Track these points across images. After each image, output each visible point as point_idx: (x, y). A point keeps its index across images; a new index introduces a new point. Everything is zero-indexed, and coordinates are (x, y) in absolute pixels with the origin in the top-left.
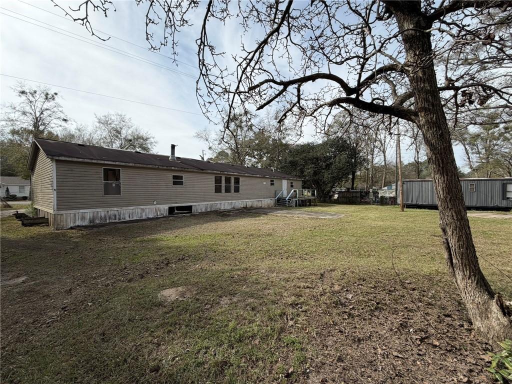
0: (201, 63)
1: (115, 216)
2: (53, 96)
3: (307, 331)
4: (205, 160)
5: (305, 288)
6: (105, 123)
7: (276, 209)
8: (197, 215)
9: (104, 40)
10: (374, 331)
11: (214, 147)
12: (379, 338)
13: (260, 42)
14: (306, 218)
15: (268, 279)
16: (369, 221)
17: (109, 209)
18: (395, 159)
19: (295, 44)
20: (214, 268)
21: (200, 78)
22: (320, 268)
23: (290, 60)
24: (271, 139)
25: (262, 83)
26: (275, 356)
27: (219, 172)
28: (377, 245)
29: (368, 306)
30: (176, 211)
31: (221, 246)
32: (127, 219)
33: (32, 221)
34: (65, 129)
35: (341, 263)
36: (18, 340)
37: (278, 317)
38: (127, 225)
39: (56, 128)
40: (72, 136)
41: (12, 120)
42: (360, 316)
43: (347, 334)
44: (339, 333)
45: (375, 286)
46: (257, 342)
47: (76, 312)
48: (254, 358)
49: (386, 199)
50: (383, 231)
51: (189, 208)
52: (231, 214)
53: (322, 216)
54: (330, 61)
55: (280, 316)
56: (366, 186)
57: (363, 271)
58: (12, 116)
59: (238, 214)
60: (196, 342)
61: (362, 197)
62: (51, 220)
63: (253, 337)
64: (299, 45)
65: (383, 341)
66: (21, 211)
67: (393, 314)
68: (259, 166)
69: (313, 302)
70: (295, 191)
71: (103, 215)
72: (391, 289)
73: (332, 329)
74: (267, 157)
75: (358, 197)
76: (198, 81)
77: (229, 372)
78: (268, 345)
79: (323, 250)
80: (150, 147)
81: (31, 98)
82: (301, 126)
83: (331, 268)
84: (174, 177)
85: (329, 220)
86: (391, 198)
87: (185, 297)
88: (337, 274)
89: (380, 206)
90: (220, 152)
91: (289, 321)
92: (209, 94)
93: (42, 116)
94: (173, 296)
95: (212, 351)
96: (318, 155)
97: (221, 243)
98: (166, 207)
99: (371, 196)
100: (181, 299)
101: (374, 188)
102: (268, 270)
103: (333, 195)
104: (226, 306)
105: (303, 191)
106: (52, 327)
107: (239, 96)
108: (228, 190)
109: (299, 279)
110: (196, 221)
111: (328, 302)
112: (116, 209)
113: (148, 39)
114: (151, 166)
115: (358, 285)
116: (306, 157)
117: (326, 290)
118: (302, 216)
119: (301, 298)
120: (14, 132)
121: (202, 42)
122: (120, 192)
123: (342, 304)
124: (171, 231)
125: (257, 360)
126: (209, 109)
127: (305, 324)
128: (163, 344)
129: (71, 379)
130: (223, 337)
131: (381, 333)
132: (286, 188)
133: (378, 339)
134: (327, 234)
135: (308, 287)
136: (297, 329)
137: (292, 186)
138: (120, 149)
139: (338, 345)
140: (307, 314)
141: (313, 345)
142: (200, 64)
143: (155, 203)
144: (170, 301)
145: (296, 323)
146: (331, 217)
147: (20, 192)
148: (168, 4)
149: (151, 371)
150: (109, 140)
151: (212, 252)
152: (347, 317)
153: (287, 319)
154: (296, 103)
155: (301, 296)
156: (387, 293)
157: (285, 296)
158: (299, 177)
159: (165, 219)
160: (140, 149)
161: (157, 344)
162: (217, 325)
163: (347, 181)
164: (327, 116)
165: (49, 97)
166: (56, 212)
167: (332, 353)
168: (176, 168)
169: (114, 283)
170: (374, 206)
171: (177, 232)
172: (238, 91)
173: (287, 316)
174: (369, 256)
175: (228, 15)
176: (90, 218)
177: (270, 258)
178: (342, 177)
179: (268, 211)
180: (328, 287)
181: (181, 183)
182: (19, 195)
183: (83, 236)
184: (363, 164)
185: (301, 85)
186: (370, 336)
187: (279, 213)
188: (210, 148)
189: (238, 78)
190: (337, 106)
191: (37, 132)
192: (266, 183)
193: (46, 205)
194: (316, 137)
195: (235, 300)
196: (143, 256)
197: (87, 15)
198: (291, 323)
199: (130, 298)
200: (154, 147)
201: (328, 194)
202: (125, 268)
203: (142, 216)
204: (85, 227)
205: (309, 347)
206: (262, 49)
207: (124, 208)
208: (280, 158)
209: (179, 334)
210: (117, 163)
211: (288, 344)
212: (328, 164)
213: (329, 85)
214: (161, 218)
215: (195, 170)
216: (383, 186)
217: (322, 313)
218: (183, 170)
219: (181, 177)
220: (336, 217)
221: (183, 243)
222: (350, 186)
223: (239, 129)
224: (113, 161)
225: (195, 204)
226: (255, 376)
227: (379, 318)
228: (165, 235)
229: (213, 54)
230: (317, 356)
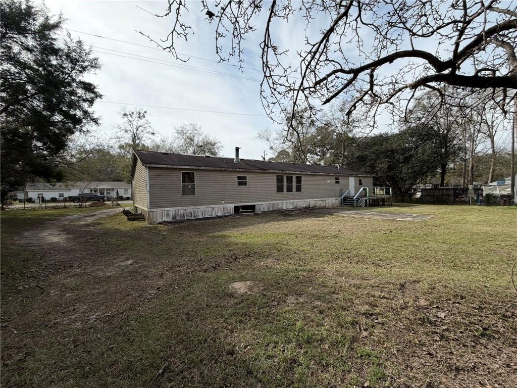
0: (264, 65)
1: (191, 214)
2: (144, 115)
3: (386, 346)
4: (266, 160)
5: (381, 298)
6: (181, 133)
7: (342, 209)
8: (260, 214)
9: (185, 61)
10: (480, 363)
11: (274, 147)
12: (489, 372)
13: (325, 32)
14: (379, 220)
15: (337, 283)
16: (469, 226)
17: (186, 208)
18: (511, 144)
19: (367, 25)
20: (278, 266)
21: (264, 80)
22: (399, 277)
23: (361, 44)
24: (335, 134)
25: (329, 75)
26: (347, 365)
27: (281, 172)
28: (481, 256)
29: (470, 330)
30: (241, 210)
31: (284, 245)
32: (201, 216)
33: (134, 217)
34: (153, 141)
35: (428, 274)
36: (130, 309)
37: (349, 325)
38: (201, 221)
39: (147, 141)
40: (158, 147)
41: (119, 138)
42: (458, 340)
43: (439, 359)
44: (428, 356)
45: (479, 307)
46: (326, 346)
47: (167, 293)
48: (324, 362)
49: (495, 197)
50: (491, 239)
51: (253, 208)
52: (293, 213)
53: (400, 218)
54: (414, 34)
55: (352, 324)
56: (462, 182)
57: (461, 286)
58: (119, 134)
59: (300, 214)
60: (266, 335)
61: (456, 195)
62: (146, 216)
63: (322, 340)
64: (371, 25)
65: (495, 377)
66: (127, 209)
67: (511, 346)
68: (322, 163)
69: (392, 315)
70: (365, 190)
71: (182, 213)
72: (506, 314)
73: (418, 349)
74: (331, 153)
75: (451, 195)
76: (262, 83)
77: (298, 370)
78: (339, 352)
79: (402, 257)
80: (217, 151)
81: (130, 118)
82: (374, 116)
83: (414, 278)
84: (239, 178)
85: (410, 222)
86: (503, 196)
87: (252, 292)
88: (424, 286)
89: (485, 207)
90: (281, 152)
91: (363, 331)
92: (272, 95)
93: (137, 132)
94: (242, 289)
95: (280, 346)
96: (394, 147)
97: (285, 243)
98: (232, 206)
99: (471, 194)
100: (249, 293)
101: (475, 183)
102: (336, 274)
103: (415, 194)
104: (293, 305)
105: (374, 189)
106: (151, 302)
107: (303, 92)
108: (289, 189)
109: (373, 287)
110: (259, 220)
111: (411, 317)
112: (192, 207)
113: (217, 53)
114: (219, 169)
115: (454, 303)
116: (377, 150)
117: (408, 303)
118: (373, 217)
119: (376, 308)
120: (121, 147)
121: (265, 44)
122: (195, 193)
123: (430, 323)
124: (237, 229)
125: (328, 365)
126: (273, 110)
127: (383, 338)
128: (236, 332)
129: (167, 346)
130: (291, 335)
131: (492, 367)
132: (353, 186)
133: (486, 373)
134: (407, 239)
135: (384, 297)
136: (372, 342)
137: (361, 184)
138: (193, 155)
139: (426, 369)
140: (384, 327)
141: (393, 363)
142: (263, 67)
143: (223, 202)
144: (239, 293)
145: (371, 334)
146: (412, 219)
147: (125, 194)
148: (234, 16)
149: (228, 354)
150: (185, 148)
151: (276, 251)
152: (438, 339)
153: (360, 329)
154: (368, 91)
155: (377, 307)
156: (499, 318)
157: (357, 304)
158: (369, 173)
159: (231, 217)
160: (209, 153)
161: (231, 330)
162: (284, 322)
163: (434, 176)
164: (409, 100)
165: (141, 115)
166: (149, 210)
167: (419, 376)
168: (241, 170)
169: (193, 271)
170: (475, 207)
171: (243, 230)
172: (302, 88)
173: (360, 325)
174: (469, 268)
175: (290, 10)
176: (173, 215)
177: (337, 261)
178: (427, 171)
179: (333, 211)
180: (411, 300)
181: (245, 184)
182: (125, 196)
183: (168, 230)
184: (458, 154)
185: (375, 69)
186: (474, 367)
187: (345, 214)
188: (271, 148)
189: (301, 74)
190: (422, 87)
191: (135, 146)
192: (330, 181)
193: (143, 204)
194: (393, 127)
195: (301, 300)
196: (215, 250)
197: (173, 43)
198: (365, 334)
199: (206, 287)
200: (221, 151)
201: (407, 193)
202: (201, 260)
203: (212, 215)
204: (170, 222)
205: (388, 364)
206: (328, 39)
207: (198, 207)
208: (346, 154)
209: (249, 325)
210: (192, 167)
211: (362, 356)
212: (407, 157)
213: (411, 63)
214: (227, 216)
215: (258, 171)
216: (489, 181)
217: (403, 329)
218: (247, 171)
219: (245, 178)
220: (419, 219)
221: (248, 241)
222: (439, 182)
223: (300, 126)
224: (189, 166)
225: (258, 203)
226: (326, 382)
227: (488, 347)
228: (232, 232)
229: (276, 54)
230: (399, 376)
